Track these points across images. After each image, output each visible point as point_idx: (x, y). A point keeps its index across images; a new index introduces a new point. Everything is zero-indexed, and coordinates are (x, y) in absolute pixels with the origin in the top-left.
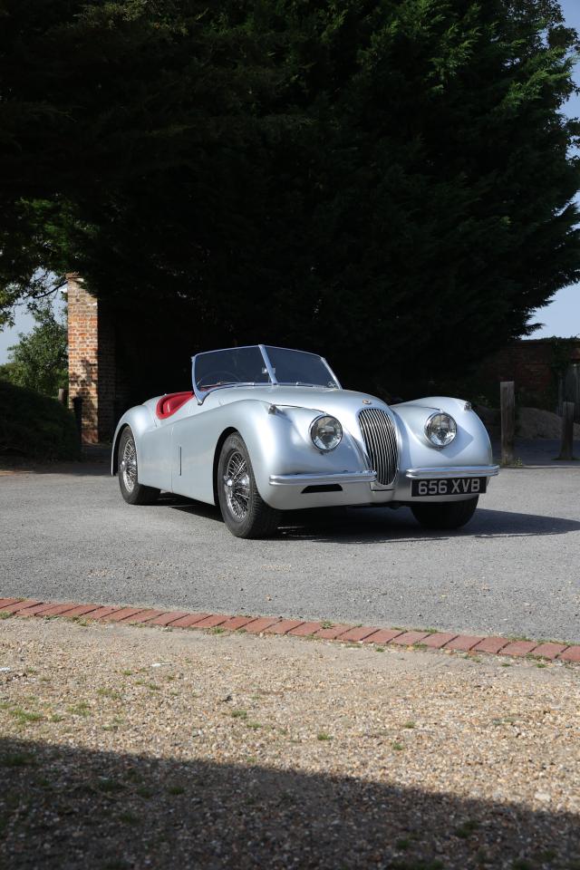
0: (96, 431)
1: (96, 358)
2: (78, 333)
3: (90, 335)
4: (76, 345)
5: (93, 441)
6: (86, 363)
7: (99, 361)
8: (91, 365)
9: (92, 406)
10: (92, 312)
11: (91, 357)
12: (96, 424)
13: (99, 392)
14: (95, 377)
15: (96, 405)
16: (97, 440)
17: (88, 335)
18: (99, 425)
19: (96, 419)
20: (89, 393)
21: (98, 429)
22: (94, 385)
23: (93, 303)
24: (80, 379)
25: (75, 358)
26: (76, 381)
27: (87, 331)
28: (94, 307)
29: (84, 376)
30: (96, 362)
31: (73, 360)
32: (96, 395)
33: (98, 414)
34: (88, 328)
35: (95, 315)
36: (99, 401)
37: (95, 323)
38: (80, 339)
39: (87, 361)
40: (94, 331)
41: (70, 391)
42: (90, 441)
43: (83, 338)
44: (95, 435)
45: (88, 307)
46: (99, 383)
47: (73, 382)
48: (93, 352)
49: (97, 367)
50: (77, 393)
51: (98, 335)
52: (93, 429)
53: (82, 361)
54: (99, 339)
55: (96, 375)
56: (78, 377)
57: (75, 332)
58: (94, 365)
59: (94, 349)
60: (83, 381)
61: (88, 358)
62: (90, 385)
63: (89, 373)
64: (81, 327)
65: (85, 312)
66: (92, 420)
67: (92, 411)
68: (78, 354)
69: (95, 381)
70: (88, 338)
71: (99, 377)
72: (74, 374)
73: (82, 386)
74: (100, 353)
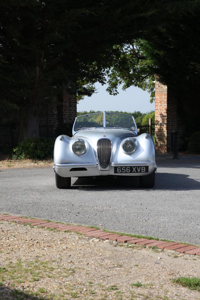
0: (166, 147)
1: (166, 113)
2: (159, 102)
3: (164, 102)
4: (158, 107)
5: (165, 152)
6: (162, 116)
7: (167, 114)
8: (164, 116)
9: (164, 135)
10: (165, 91)
11: (164, 113)
12: (166, 144)
13: (167, 129)
14: (166, 122)
15: (166, 135)
16: (166, 151)
17: (163, 103)
18: (167, 144)
19: (166, 141)
20: (163, 129)
21: (167, 146)
22: (165, 126)
23: (165, 88)
24: (159, 123)
25: (158, 113)
26: (158, 124)
27: (163, 100)
28: (166, 89)
29: (161, 122)
30: (166, 115)
31: (156, 114)
32: (166, 130)
33: (167, 139)
34: (163, 99)
35: (166, 93)
36: (167, 133)
37: (166, 97)
38: (160, 104)
39: (163, 115)
40: (166, 100)
41: (155, 129)
42: (163, 152)
43: (161, 104)
44: (165, 149)
45: (163, 89)
46: (168, 125)
47: (157, 124)
48: (165, 110)
49: (166, 117)
50: (158, 130)
51: (167, 102)
52: (165, 146)
53: (160, 115)
54: (168, 104)
55: (166, 121)
56: (159, 122)
57: (158, 101)
58: (165, 116)
59: (165, 109)
60: (161, 124)
61: (163, 113)
62: (163, 126)
63: (163, 120)
64: (160, 98)
65: (162, 91)
66: (164, 142)
67: (164, 138)
68: (159, 111)
69: (166, 124)
70: (163, 104)
71: (167, 122)
72: (157, 120)
73: (160, 126)
74: (168, 111)
